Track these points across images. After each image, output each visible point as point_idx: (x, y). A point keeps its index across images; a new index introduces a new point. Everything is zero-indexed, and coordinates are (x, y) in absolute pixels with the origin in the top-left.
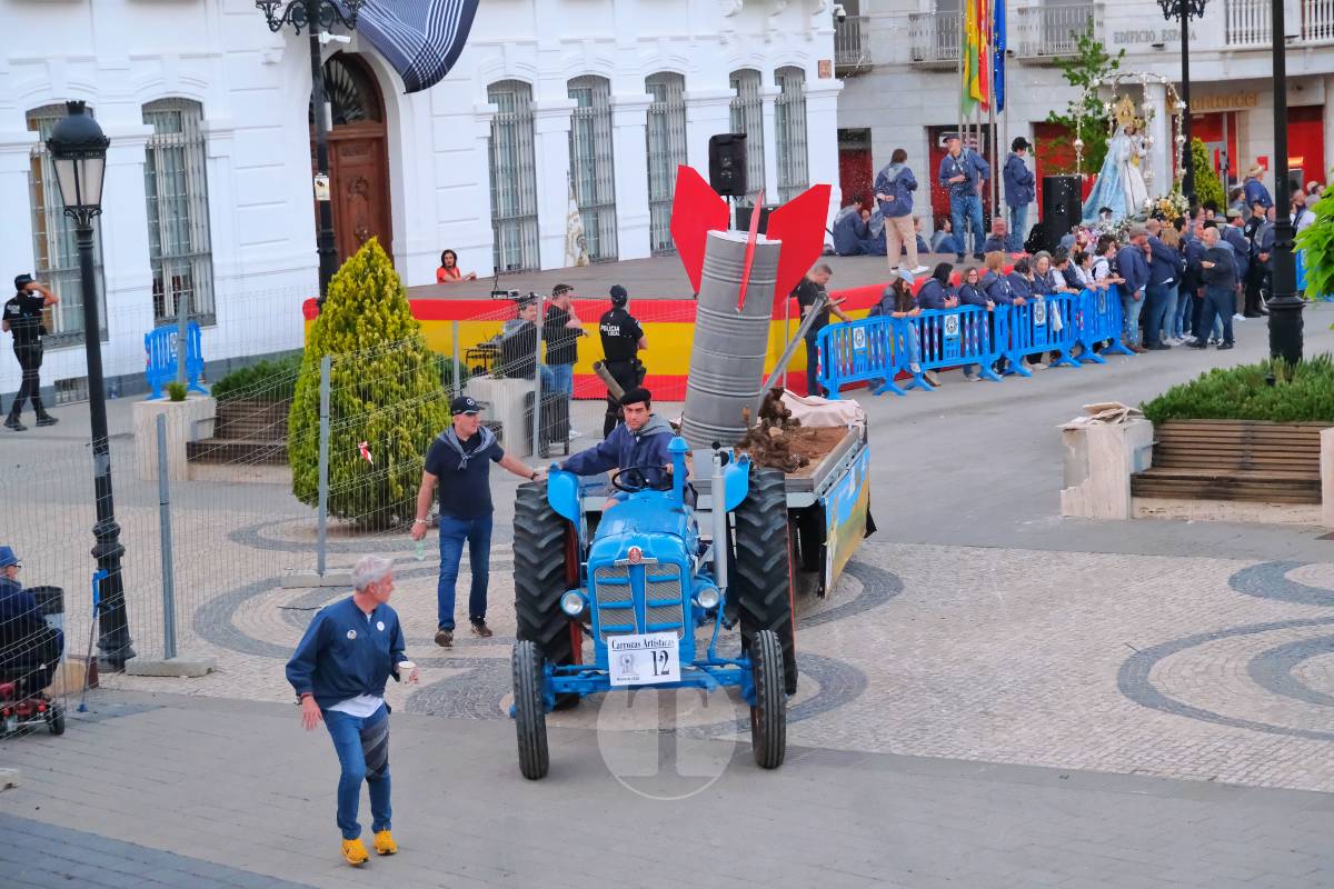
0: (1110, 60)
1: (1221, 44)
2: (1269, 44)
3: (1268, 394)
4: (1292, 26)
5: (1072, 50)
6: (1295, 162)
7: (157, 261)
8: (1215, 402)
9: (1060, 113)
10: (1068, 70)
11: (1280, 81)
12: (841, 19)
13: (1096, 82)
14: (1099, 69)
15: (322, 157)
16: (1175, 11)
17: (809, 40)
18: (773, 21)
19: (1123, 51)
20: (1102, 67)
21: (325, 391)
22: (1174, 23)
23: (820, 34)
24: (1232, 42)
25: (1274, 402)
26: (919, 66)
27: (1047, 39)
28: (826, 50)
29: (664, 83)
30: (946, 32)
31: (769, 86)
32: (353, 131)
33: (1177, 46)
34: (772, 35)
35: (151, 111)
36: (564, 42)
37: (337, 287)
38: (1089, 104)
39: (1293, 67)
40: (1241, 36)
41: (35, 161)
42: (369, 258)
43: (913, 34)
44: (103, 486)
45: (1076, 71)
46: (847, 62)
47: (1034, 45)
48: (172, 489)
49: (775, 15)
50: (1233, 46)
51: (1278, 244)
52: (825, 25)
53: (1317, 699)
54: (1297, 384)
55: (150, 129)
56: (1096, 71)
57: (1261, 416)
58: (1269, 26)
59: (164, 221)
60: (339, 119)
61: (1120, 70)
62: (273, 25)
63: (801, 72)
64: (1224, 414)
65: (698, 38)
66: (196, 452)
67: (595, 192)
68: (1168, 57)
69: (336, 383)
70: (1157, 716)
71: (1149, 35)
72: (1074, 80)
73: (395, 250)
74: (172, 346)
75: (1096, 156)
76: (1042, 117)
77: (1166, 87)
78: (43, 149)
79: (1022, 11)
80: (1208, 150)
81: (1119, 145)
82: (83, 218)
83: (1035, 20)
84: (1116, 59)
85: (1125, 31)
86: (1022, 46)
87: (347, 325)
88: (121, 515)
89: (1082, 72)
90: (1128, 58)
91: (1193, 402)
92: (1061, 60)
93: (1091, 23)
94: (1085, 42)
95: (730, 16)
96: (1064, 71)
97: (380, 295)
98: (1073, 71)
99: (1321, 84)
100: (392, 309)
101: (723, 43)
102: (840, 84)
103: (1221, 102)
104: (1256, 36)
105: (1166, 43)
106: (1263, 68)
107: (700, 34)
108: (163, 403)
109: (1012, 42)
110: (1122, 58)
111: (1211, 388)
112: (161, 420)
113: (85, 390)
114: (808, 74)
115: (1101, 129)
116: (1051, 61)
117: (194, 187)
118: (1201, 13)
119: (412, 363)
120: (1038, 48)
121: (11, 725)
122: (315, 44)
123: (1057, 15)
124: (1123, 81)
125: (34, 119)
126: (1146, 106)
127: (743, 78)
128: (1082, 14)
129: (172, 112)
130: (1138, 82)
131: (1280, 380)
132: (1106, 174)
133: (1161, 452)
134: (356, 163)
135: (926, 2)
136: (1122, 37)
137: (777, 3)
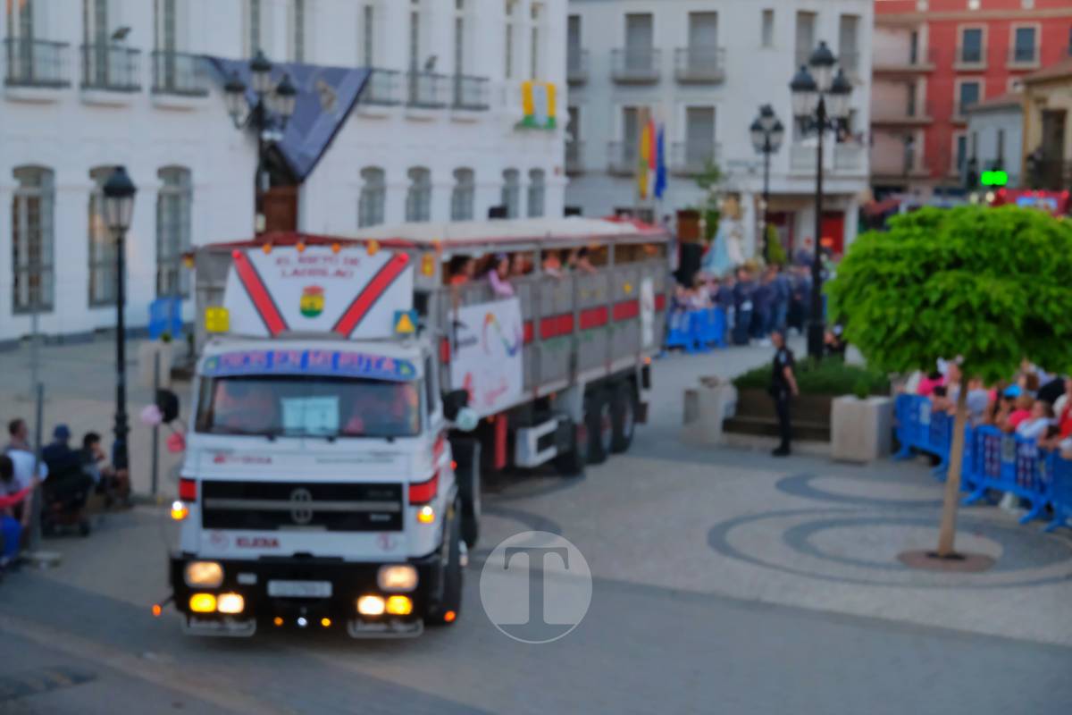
0: (723, 176)
1: (788, 172)
2: (813, 172)
3: (804, 376)
4: (828, 163)
5: (700, 168)
6: (826, 242)
7: (160, 260)
10: (698, 180)
12: (569, 143)
13: (715, 189)
14: (716, 181)
15: (262, 204)
16: (762, 150)
17: (548, 153)
18: (529, 142)
19: (731, 171)
20: (718, 180)
22: (761, 157)
23: (556, 150)
24: (793, 170)
26: (612, 173)
27: (687, 162)
28: (559, 159)
29: (463, 174)
30: (629, 153)
31: (524, 180)
32: (281, 191)
33: (761, 170)
34: (528, 150)
35: (164, 172)
36: (406, 147)
38: (712, 200)
40: (800, 168)
41: (92, 198)
43: (610, 154)
44: (121, 391)
45: (703, 181)
46: (572, 167)
49: (531, 137)
50: (794, 173)
52: (559, 145)
53: (820, 555)
54: (821, 371)
55: (161, 183)
58: (813, 160)
60: (273, 183)
61: (728, 183)
62: (238, 126)
63: (543, 172)
65: (484, 149)
66: (176, 375)
70: (729, 562)
71: (747, 163)
72: (702, 186)
74: (165, 311)
75: (712, 231)
77: (755, 194)
78: (99, 191)
79: (675, 145)
80: (777, 232)
81: (726, 226)
82: (119, 233)
83: (681, 151)
85: (733, 160)
86: (673, 165)
88: (130, 408)
89: (707, 182)
95: (505, 137)
99: (844, 199)
101: (499, 152)
102: (567, 180)
104: (807, 167)
105: (756, 168)
106: (809, 187)
107: (486, 145)
108: (159, 343)
109: (669, 162)
112: (157, 357)
113: (114, 335)
114: (547, 174)
115: (714, 217)
116: (689, 174)
117: (183, 217)
118: (777, 152)
120: (682, 166)
121: (58, 528)
122: (261, 142)
124: (730, 189)
125: (94, 173)
126: (743, 205)
127: (510, 174)
128: (708, 148)
129: (175, 175)
130: (738, 190)
132: (717, 243)
133: (741, 406)
134: (279, 209)
135: (618, 134)
136: (731, 163)
137: (531, 130)
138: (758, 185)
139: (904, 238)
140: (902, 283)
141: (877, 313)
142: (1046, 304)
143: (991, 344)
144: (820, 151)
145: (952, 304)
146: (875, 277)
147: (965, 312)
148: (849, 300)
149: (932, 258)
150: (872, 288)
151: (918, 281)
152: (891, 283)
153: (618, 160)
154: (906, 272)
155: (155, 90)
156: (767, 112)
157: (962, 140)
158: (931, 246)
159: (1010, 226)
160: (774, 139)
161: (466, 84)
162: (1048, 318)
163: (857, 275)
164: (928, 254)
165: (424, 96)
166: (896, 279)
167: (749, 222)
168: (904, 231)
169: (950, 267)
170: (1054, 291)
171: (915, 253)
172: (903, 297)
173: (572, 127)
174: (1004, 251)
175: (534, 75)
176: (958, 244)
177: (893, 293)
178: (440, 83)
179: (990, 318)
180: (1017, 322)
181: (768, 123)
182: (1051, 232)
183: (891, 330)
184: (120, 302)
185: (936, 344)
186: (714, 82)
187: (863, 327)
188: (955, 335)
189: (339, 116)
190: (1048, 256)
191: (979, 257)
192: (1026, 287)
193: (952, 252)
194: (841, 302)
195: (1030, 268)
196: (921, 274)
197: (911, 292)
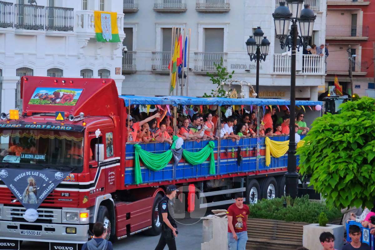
0: (229, 75)
1: (271, 72)
2: (290, 73)
3: (284, 210)
4: (299, 67)
5: (214, 70)
8: (263, 212)
9: (208, 94)
10: (212, 78)
11: (293, 88)
12: (125, 52)
13: (223, 83)
14: (224, 78)
16: (254, 58)
17: (112, 59)
18: (99, 51)
19: (234, 72)
20: (225, 77)
22: (254, 63)
23: (117, 57)
24: (276, 71)
25: (286, 214)
26: (154, 72)
27: (205, 65)
28: (118, 63)
29: (55, 72)
30: (166, 59)
31: (96, 76)
33: (254, 71)
34: (98, 56)
36: (16, 54)
39: (298, 83)
40: (280, 69)
43: (153, 60)
45: (215, 78)
46: (127, 69)
47: (200, 66)
49: (100, 48)
50: (276, 73)
51: (290, 152)
52: (119, 53)
54: (295, 207)
56: (223, 79)
57: (281, 218)
58: (290, 66)
61: (233, 79)
63: (109, 72)
64: (266, 217)
65: (69, 56)
68: (251, 75)
71: (244, 66)
72: (214, 82)
76: (201, 95)
77: (250, 87)
79: (196, 54)
83: (201, 57)
84: (231, 74)
85: (235, 64)
86: (195, 67)
89: (217, 79)
90: (235, 74)
91: (254, 211)
92: (209, 73)
93: (222, 60)
94: (219, 67)
95: (82, 48)
96: (211, 78)
98: (214, 78)
99: (309, 90)
101: (79, 58)
102: (123, 77)
103: (270, 94)
104: (285, 70)
105: (251, 70)
106: (287, 82)
107: (70, 54)
109: (191, 65)
110: (233, 74)
111: (262, 206)
114: (111, 73)
116: (206, 73)
118: (264, 60)
120: (201, 68)
123: (209, 56)
124: (233, 83)
126: (242, 94)
127: (86, 72)
128: (219, 56)
130: (239, 84)
131: (289, 205)
135: (159, 48)
136: (233, 66)
137: (101, 45)
138: (253, 82)
139: (349, 118)
140: (348, 148)
141: (332, 168)
144: (293, 58)
146: (331, 144)
148: (314, 159)
149: (369, 131)
150: (328, 151)
151: (360, 146)
152: (341, 148)
153: (158, 64)
154: (351, 140)
156: (258, 32)
158: (368, 123)
160: (263, 50)
161: (57, 12)
163: (319, 142)
164: (366, 128)
165: (28, 21)
166: (345, 145)
168: (350, 113)
171: (356, 127)
172: (350, 157)
173: (128, 42)
175: (102, 7)
177: (343, 154)
178: (39, 11)
181: (258, 40)
183: (342, 179)
186: (224, 12)
187: (323, 177)
194: (308, 160)
196: (361, 142)
197: (355, 153)
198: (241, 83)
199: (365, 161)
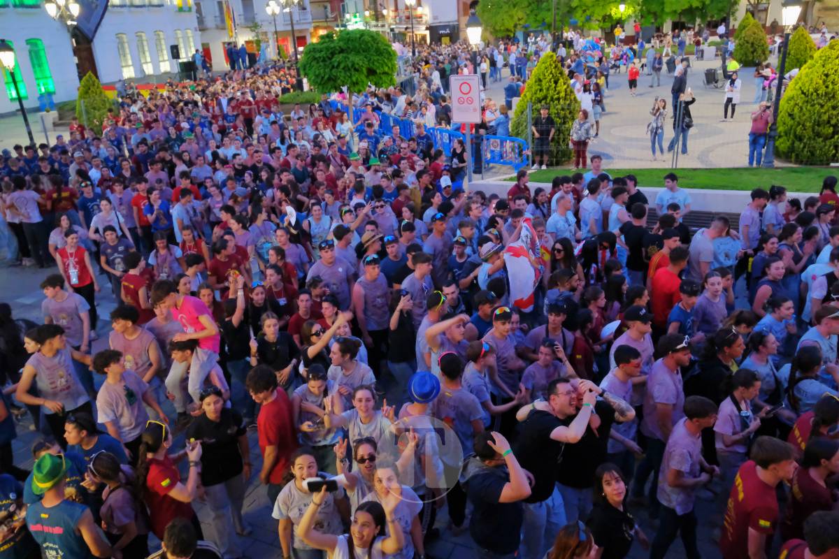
4: (296, 18)
5: (251, 24)
6: (301, 49)
7: (37, 79)
8: (287, 101)
9: (251, 38)
10: (251, 28)
11: (293, 31)
12: (198, 17)
13: (257, 32)
15: (76, 52)
21: (83, 108)
23: (193, 21)
26: (217, 27)
27: (245, 22)
28: (196, 25)
29: (159, 33)
30: (223, 20)
31: (184, 34)
32: (83, 46)
35: (28, 42)
37: (83, 83)
38: (257, 36)
39: (296, 28)
42: (90, 76)
43: (215, 20)
44: (30, 134)
46: (201, 27)
48: (48, 133)
49: (183, 16)
55: (29, 47)
59: (37, 69)
60: (78, 43)
66: (55, 125)
67: (146, 59)
69: (86, 106)
71: (268, 21)
72: (252, 31)
73: (99, 74)
74: (45, 100)
75: (259, 48)
76: (247, 39)
79: (239, 15)
81: (263, 45)
83: (242, 17)
86: (240, 23)
87: (87, 93)
89: (254, 29)
92: (249, 26)
97: (94, 85)
100: (98, 88)
102: (200, 33)
108: (44, 113)
109: (237, 22)
110: (262, 26)
112: (42, 117)
115: (259, 43)
116: (246, 26)
119: (104, 101)
123: (247, 16)
126: (268, 37)
129: (33, 42)
130: (266, 31)
132: (261, 51)
134: (84, 54)
135: (218, 14)
136: (262, 21)
137: (183, 14)
138: (273, 30)
139: (323, 43)
141: (317, 73)
142: (373, 63)
143: (357, 79)
145: (342, 66)
146: (315, 59)
147: (346, 69)
148: (307, 69)
149: (333, 50)
150: (314, 63)
151: (330, 59)
153: (219, 23)
155: (15, 6)
157: (343, 6)
158: (332, 45)
159: (358, 36)
162: (375, 68)
167: (271, 42)
169: (340, 53)
170: (376, 58)
171: (327, 49)
172: (325, 65)
173: (199, 11)
174: (357, 45)
176: (341, 44)
177: (321, 64)
179: (356, 70)
180: (365, 70)
182: (372, 37)
183: (323, 78)
184: (20, 99)
185: (339, 81)
188: (345, 78)
189: (101, 13)
190: (372, 46)
191: (349, 48)
192: (366, 57)
193: (340, 47)
194: (304, 69)
195: (366, 50)
196: (330, 56)
197: (328, 63)
198: (264, 29)
199: (333, 67)
